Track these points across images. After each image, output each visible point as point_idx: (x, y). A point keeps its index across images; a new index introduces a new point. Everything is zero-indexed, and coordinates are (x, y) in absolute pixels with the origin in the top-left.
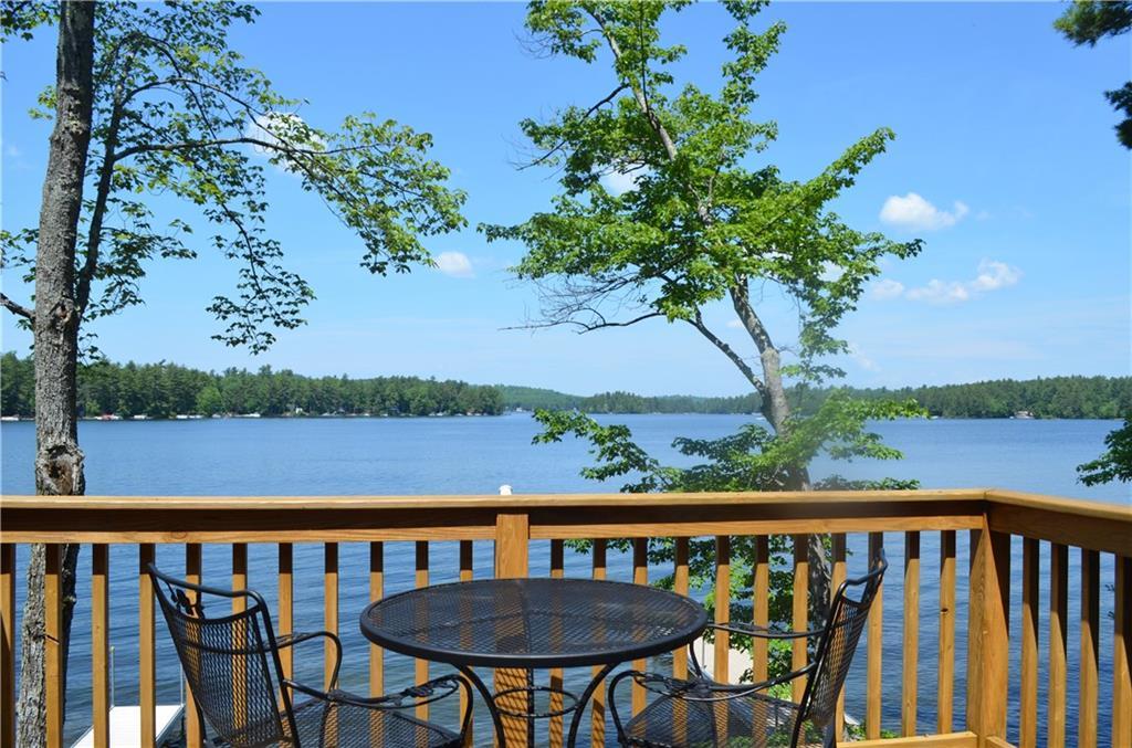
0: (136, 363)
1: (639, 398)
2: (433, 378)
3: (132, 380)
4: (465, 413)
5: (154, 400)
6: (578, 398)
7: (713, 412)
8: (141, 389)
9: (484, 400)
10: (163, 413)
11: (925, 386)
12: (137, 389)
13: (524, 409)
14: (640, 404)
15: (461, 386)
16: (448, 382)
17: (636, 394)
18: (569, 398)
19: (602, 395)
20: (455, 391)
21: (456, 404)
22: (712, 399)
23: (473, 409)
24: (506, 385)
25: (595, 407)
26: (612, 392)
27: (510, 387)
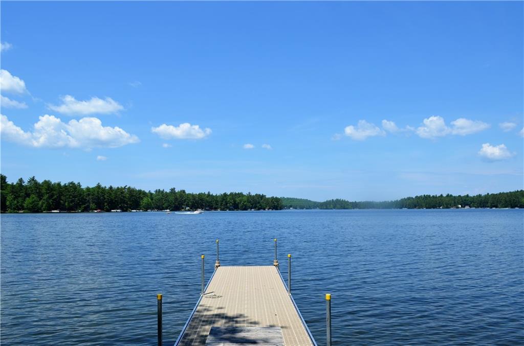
0: (113, 186)
1: (347, 202)
2: (249, 193)
3: (110, 194)
4: (264, 209)
5: (121, 203)
6: (319, 203)
7: (383, 208)
8: (115, 198)
9: (273, 203)
10: (125, 209)
11: (488, 194)
12: (113, 198)
13: (294, 208)
14: (348, 205)
15: (262, 197)
16: (256, 195)
17: (346, 200)
18: (315, 203)
19: (330, 201)
20: (260, 199)
21: (260, 205)
22: (383, 202)
23: (268, 208)
24: (286, 197)
25: (326, 206)
26: (335, 199)
27: (287, 198)
